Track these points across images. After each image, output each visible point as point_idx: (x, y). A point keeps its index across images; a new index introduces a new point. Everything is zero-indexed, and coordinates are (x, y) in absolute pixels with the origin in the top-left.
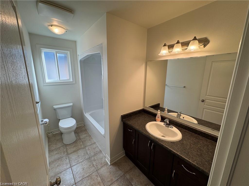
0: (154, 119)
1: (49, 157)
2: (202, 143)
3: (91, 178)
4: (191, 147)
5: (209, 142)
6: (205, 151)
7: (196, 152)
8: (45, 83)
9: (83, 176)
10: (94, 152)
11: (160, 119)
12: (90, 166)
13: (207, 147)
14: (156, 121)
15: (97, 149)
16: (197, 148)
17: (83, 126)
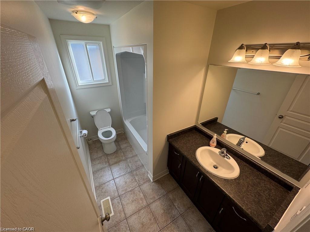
0: (207, 142)
1: (92, 166)
2: (263, 185)
3: (134, 193)
4: (248, 190)
5: (273, 186)
6: (264, 198)
7: (253, 198)
8: (78, 86)
9: (126, 190)
10: (136, 166)
11: (215, 144)
12: (132, 180)
13: (269, 192)
14: (210, 146)
15: (139, 162)
16: (256, 191)
17: (123, 133)
